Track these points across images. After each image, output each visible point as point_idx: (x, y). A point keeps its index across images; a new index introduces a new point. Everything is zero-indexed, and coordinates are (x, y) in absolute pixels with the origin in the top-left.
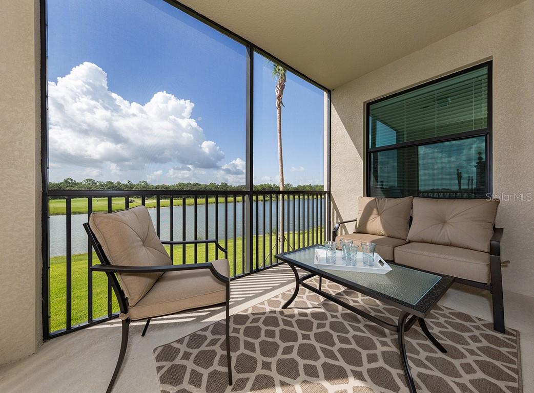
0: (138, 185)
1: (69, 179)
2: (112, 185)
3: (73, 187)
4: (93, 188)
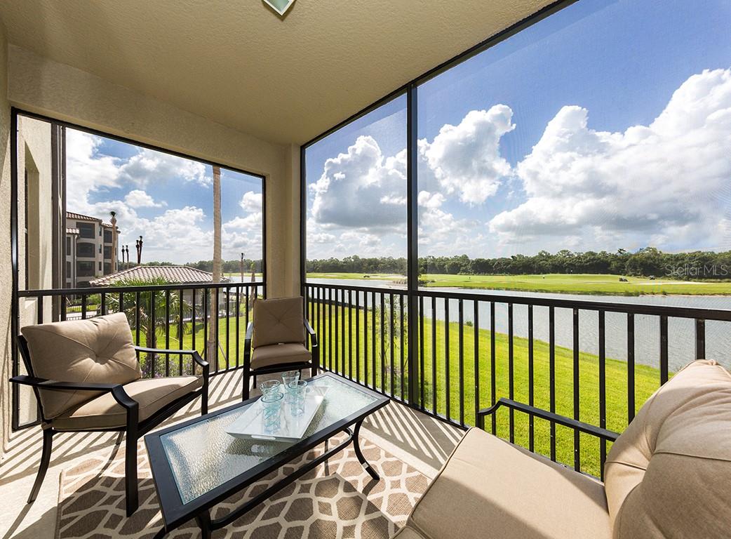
0: (635, 255)
1: (543, 251)
2: (592, 257)
3: (547, 261)
4: (568, 262)
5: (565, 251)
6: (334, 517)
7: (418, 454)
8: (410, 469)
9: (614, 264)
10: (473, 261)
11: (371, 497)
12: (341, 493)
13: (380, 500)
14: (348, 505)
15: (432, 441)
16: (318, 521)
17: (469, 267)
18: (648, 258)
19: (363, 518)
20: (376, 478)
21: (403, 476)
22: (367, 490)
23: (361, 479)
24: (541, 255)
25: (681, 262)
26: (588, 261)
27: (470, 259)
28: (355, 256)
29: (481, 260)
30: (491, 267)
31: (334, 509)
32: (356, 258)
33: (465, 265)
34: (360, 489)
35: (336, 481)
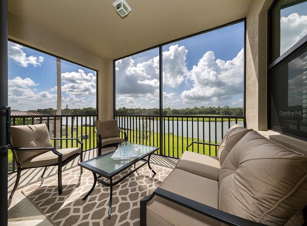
2: (211, 109)
3: (197, 110)
4: (204, 110)
5: (203, 107)
6: (145, 184)
7: (166, 166)
8: (165, 170)
9: (217, 111)
10: (172, 110)
11: (155, 178)
12: (145, 178)
13: (158, 178)
14: (148, 181)
15: (170, 163)
16: (140, 186)
17: (171, 112)
18: (227, 109)
19: (154, 183)
20: (155, 173)
21: (163, 172)
22: (153, 176)
23: (151, 174)
24: (195, 108)
25: (235, 111)
26: (210, 110)
27: (171, 109)
28: (124, 107)
29: (175, 109)
30: (178, 112)
31: (144, 182)
32: (124, 108)
33: (169, 112)
34: (151, 177)
35: (142, 176)
